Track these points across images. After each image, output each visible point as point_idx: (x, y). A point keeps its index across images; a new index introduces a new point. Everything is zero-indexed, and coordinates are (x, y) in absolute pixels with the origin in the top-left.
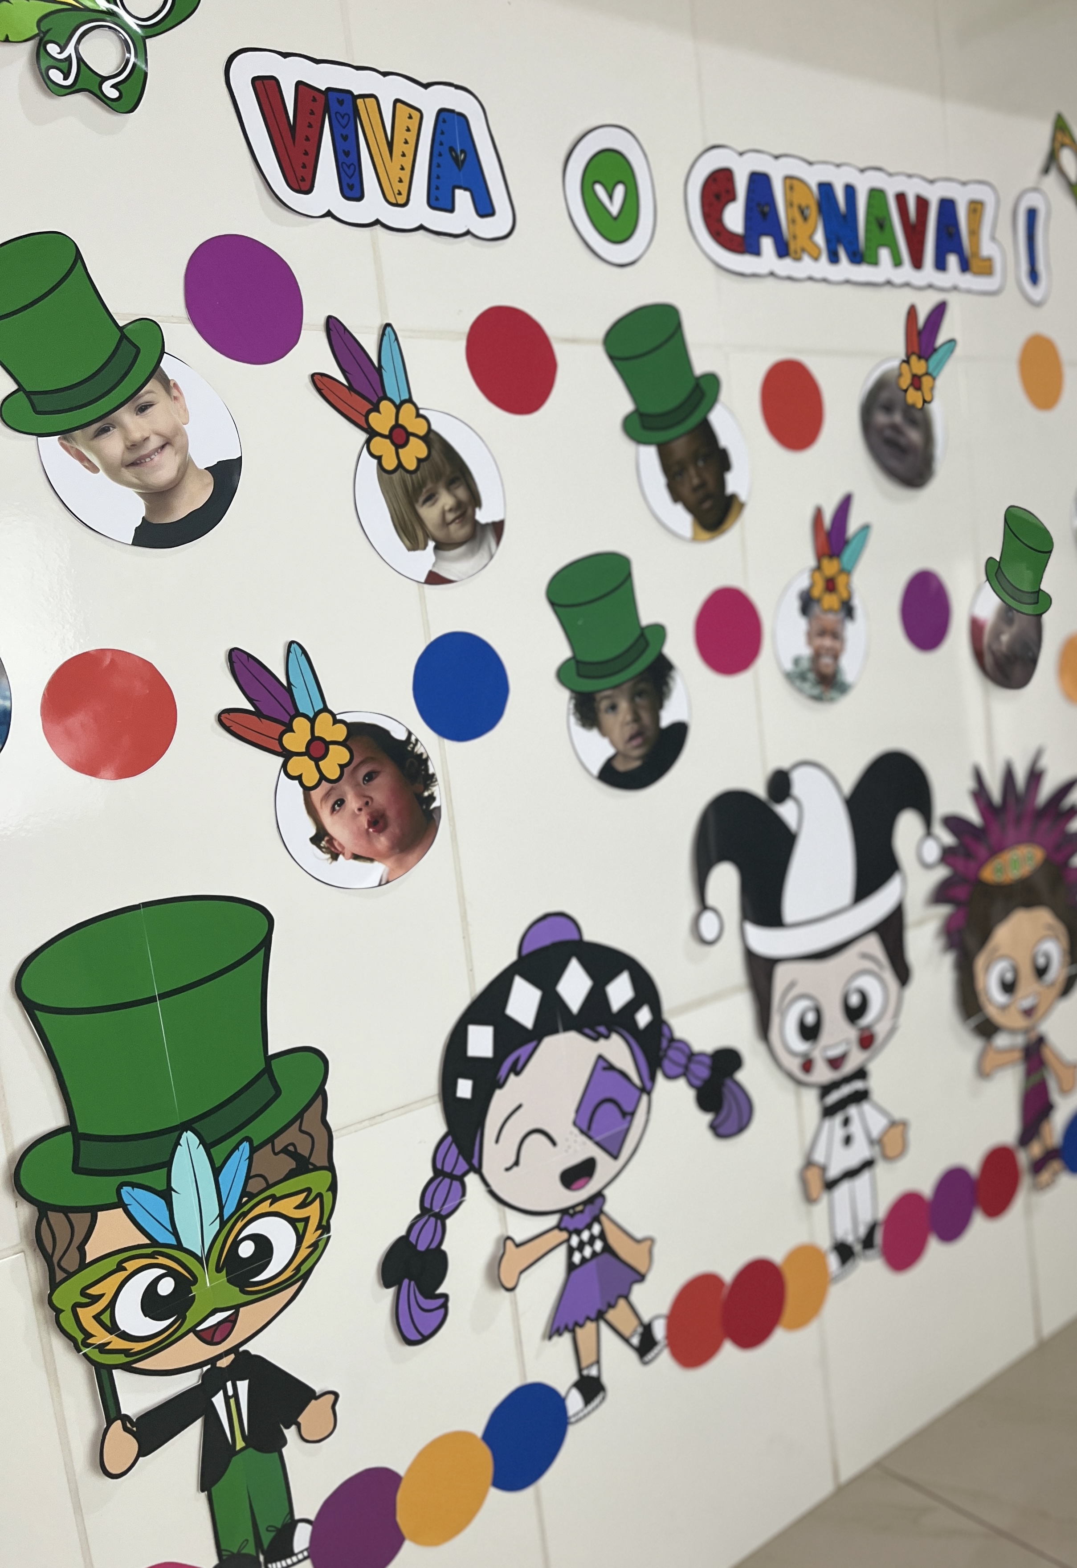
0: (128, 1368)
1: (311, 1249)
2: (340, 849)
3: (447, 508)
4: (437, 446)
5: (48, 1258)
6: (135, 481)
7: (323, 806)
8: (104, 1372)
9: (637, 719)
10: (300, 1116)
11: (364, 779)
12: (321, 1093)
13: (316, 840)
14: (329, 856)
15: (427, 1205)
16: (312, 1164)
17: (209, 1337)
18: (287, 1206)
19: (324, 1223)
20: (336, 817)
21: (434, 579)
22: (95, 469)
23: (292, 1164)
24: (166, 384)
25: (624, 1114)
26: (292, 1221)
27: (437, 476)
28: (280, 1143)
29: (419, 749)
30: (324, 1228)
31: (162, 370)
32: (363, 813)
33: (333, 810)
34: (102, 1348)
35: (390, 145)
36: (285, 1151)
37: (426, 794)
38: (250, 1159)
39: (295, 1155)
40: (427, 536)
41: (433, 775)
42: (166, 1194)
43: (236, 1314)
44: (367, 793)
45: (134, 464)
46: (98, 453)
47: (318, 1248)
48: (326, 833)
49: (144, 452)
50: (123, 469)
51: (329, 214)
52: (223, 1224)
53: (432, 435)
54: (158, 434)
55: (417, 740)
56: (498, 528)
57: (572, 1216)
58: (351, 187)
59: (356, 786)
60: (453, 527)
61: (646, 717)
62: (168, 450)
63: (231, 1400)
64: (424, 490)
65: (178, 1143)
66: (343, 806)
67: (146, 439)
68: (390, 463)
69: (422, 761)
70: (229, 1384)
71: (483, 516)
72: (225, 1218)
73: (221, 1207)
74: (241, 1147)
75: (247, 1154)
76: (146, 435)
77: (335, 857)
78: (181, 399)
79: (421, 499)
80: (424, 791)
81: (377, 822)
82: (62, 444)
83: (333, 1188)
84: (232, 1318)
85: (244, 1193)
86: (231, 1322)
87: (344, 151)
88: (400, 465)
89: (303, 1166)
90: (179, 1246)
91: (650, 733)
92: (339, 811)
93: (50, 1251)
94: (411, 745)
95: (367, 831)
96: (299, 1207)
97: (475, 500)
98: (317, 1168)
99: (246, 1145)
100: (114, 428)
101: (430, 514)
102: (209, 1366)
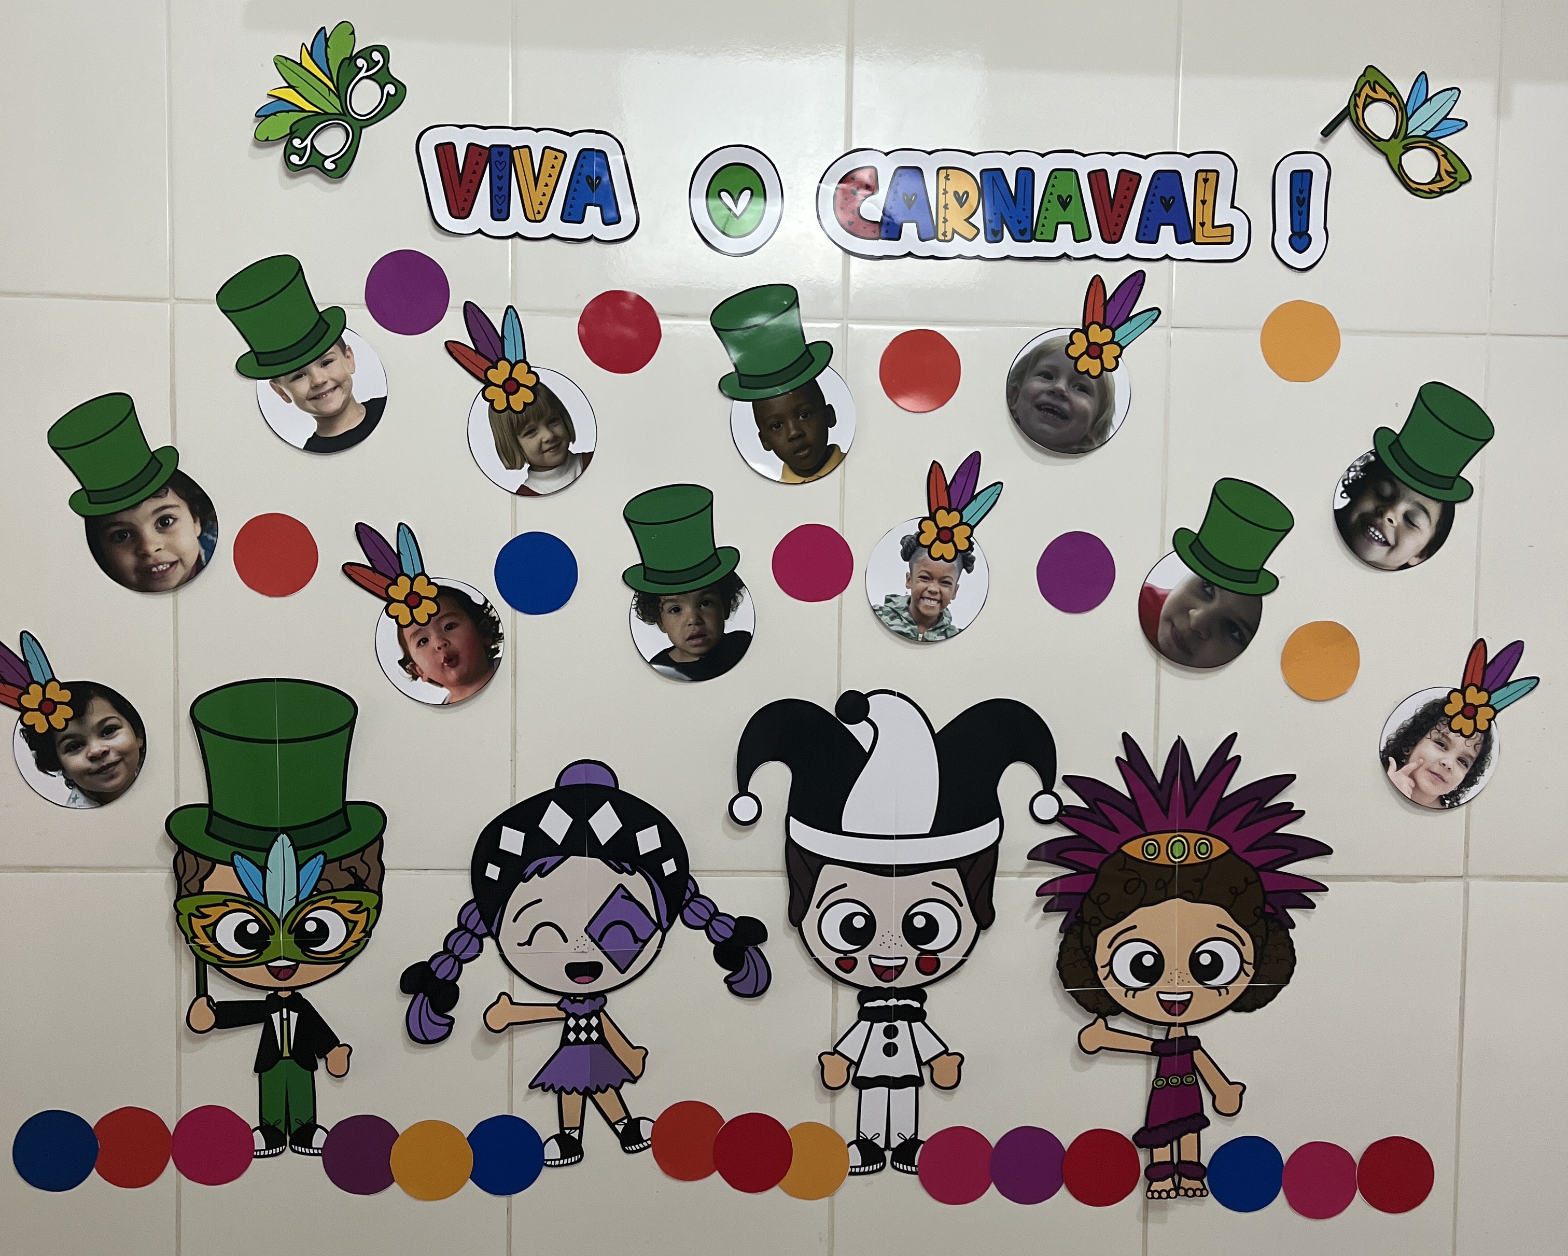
0: (218, 968)
1: (354, 944)
2: (419, 673)
3: (544, 440)
4: (542, 394)
5: (178, 878)
6: (314, 409)
7: (412, 639)
8: (201, 963)
9: (699, 622)
10: (363, 850)
11: (446, 627)
12: (379, 838)
13: (402, 663)
14: (411, 676)
15: (450, 947)
16: (366, 886)
17: (276, 973)
18: (345, 908)
19: (368, 929)
20: (420, 650)
21: (524, 491)
22: (289, 401)
23: (353, 882)
24: (344, 348)
25: (636, 939)
26: (346, 920)
27: (539, 416)
28: (346, 863)
29: (493, 613)
30: (368, 933)
31: (342, 338)
32: (441, 651)
33: (419, 644)
34: (203, 948)
35: (536, 180)
36: (348, 870)
37: (493, 647)
38: (323, 867)
39: (355, 875)
40: (525, 459)
41: (502, 634)
42: (263, 869)
43: (297, 966)
44: (447, 638)
45: (314, 398)
46: (292, 391)
47: (360, 945)
48: (412, 660)
49: (322, 391)
50: (307, 401)
51: (480, 231)
52: (298, 903)
53: (539, 386)
54: (332, 379)
55: (492, 607)
56: (586, 458)
57: (573, 1002)
58: (500, 211)
59: (439, 631)
60: (547, 455)
61: (709, 623)
62: (338, 390)
63: (285, 1021)
64: (527, 426)
65: (276, 840)
66: (427, 643)
67: (326, 383)
68: (500, 405)
69: (496, 623)
70: (285, 1010)
71: (574, 448)
72: (300, 900)
73: (298, 892)
74: (318, 857)
75: (321, 862)
76: (325, 380)
77: (415, 678)
78: (351, 358)
79: (524, 432)
80: (491, 645)
81: (451, 660)
82: (272, 386)
83: (379, 907)
84: (294, 968)
85: (315, 889)
86: (292, 970)
87: (498, 187)
88: (509, 406)
89: (359, 885)
90: (266, 906)
91: (712, 636)
92: (423, 646)
93: (181, 875)
94: (487, 610)
95: (443, 664)
96: (351, 912)
97: (571, 436)
98: (368, 890)
99: (322, 856)
100: (305, 375)
101: (529, 444)
102: (273, 992)
